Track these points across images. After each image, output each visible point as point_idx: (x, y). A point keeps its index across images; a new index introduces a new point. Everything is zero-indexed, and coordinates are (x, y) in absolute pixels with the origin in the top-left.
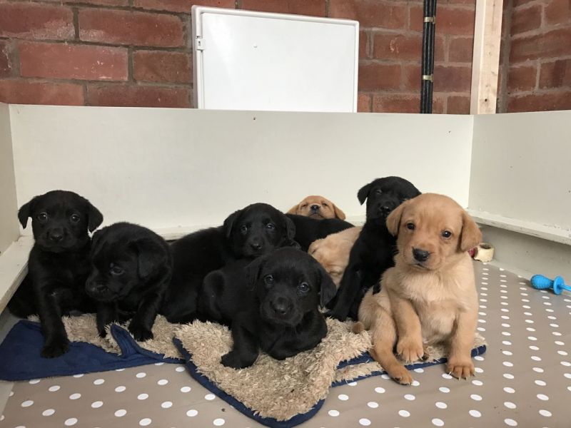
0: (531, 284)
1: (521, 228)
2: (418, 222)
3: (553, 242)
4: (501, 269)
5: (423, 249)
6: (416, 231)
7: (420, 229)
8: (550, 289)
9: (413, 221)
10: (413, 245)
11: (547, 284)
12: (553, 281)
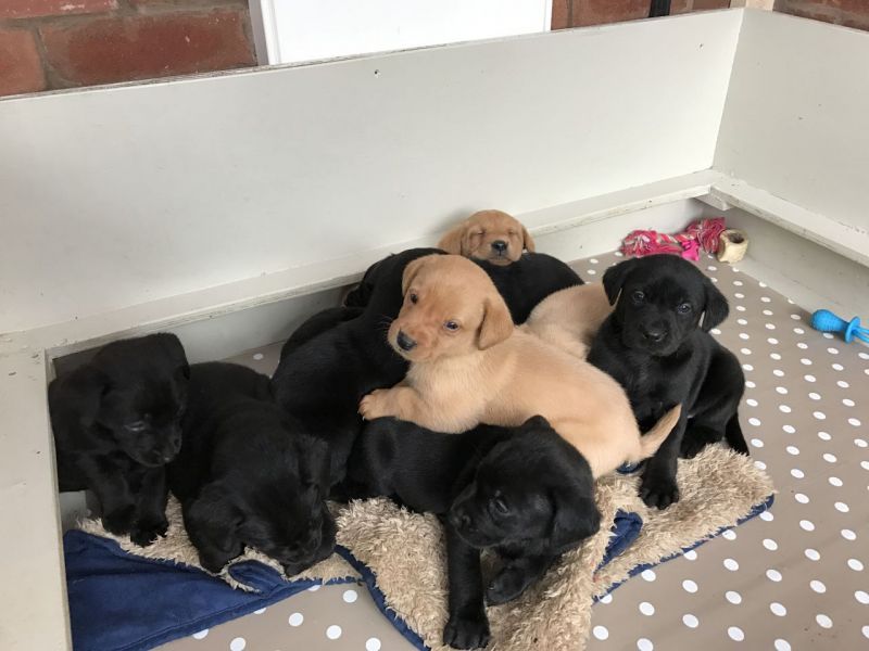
0: (809, 320)
1: (805, 230)
2: (422, 297)
3: (856, 263)
4: (762, 285)
5: (410, 336)
6: (415, 307)
7: (421, 307)
8: (840, 334)
9: (418, 292)
10: (402, 325)
11: (836, 325)
12: (848, 324)
